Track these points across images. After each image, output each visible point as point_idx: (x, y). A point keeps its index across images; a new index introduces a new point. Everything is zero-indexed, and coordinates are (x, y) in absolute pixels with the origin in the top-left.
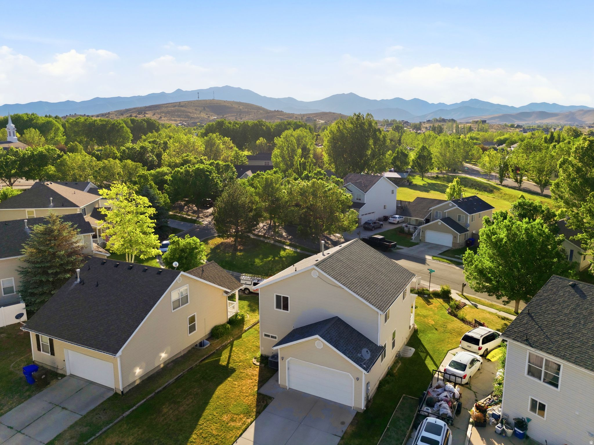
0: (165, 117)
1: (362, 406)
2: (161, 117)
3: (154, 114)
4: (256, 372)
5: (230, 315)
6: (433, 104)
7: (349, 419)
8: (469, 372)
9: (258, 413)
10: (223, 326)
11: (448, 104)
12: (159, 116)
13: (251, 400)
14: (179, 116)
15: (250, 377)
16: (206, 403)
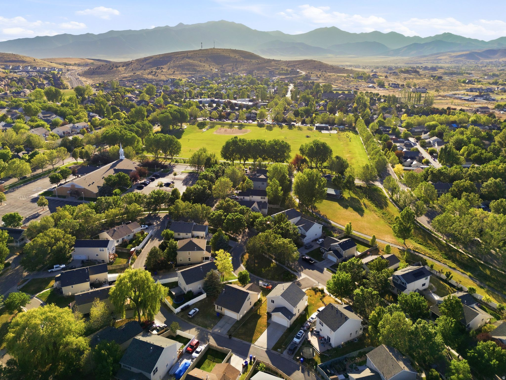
0: (178, 71)
1: (289, 327)
2: (174, 72)
3: (169, 69)
4: (266, 317)
5: (259, 298)
6: (408, 37)
7: (286, 329)
8: (314, 320)
9: (268, 327)
10: (257, 302)
11: (423, 37)
12: (173, 70)
13: (266, 324)
14: (188, 70)
15: (265, 318)
16: (256, 324)
